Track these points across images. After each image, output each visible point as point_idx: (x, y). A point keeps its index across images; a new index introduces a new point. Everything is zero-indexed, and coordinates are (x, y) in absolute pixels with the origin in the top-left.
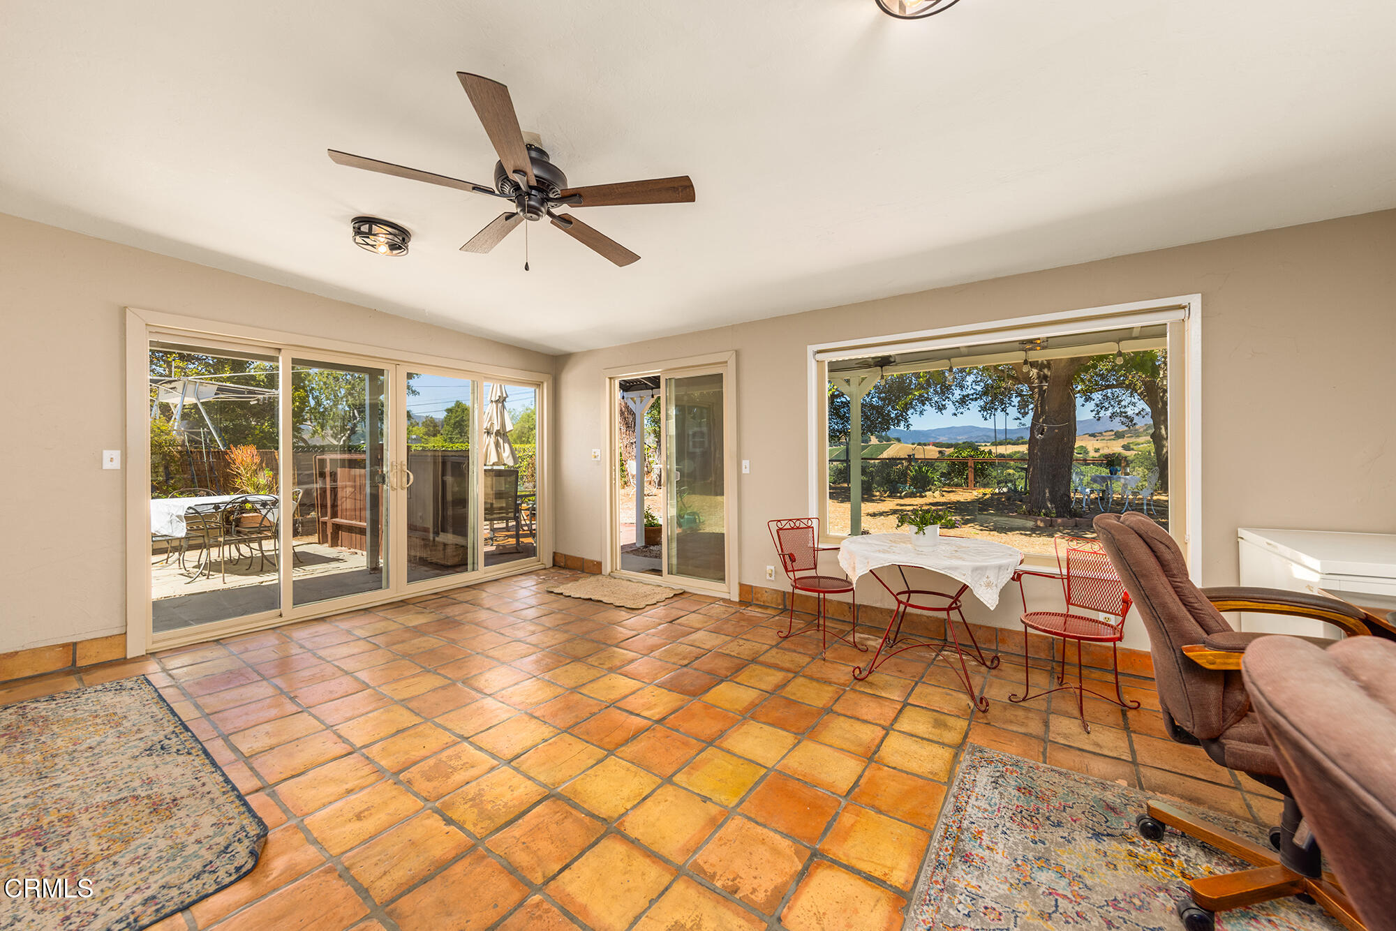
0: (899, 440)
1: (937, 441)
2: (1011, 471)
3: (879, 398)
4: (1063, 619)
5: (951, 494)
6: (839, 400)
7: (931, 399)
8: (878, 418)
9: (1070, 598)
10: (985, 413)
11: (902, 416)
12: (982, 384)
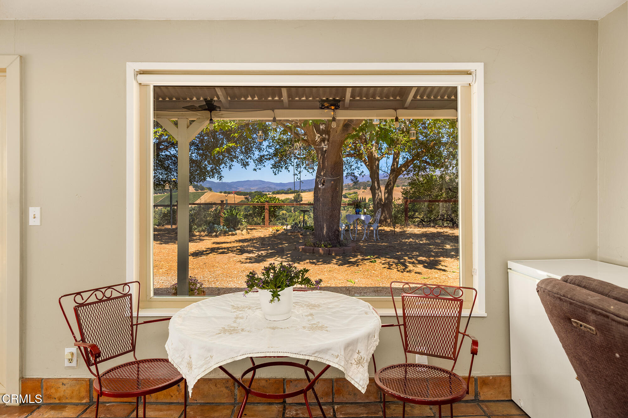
0: (210, 189)
1: (238, 191)
2: (284, 212)
3: (198, 154)
4: (403, 369)
5: (254, 231)
6: (163, 154)
7: (238, 157)
8: (197, 170)
9: (407, 345)
10: (275, 170)
11: (216, 169)
12: (273, 148)
